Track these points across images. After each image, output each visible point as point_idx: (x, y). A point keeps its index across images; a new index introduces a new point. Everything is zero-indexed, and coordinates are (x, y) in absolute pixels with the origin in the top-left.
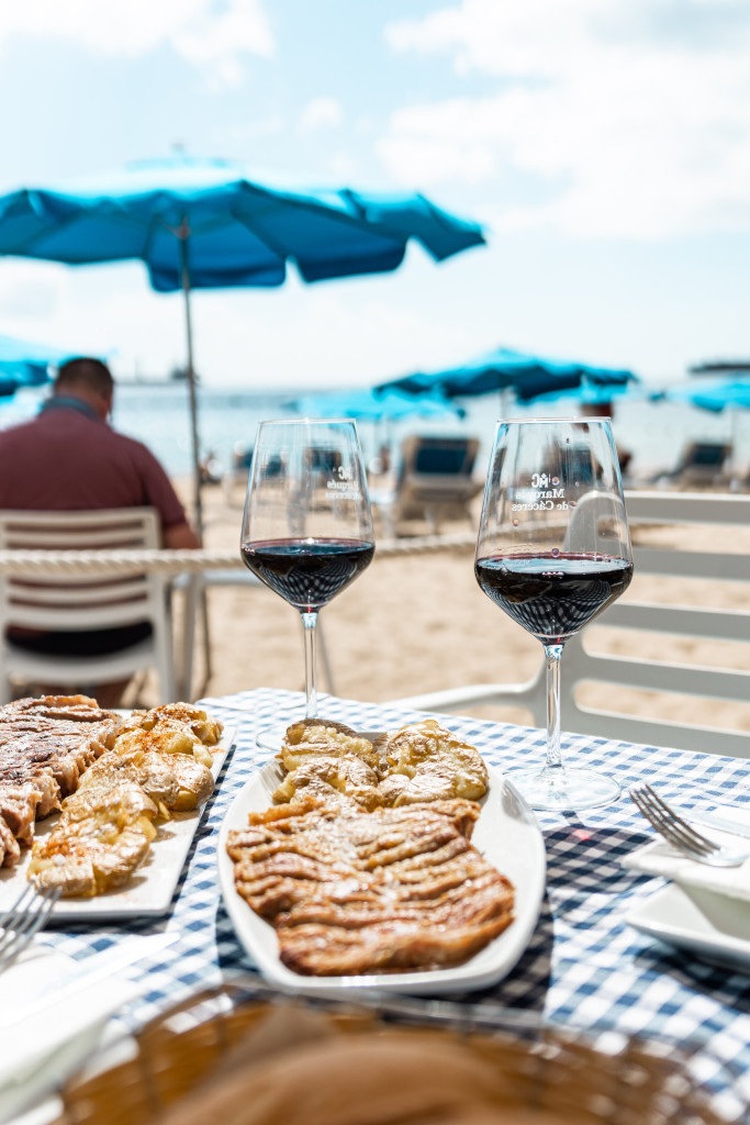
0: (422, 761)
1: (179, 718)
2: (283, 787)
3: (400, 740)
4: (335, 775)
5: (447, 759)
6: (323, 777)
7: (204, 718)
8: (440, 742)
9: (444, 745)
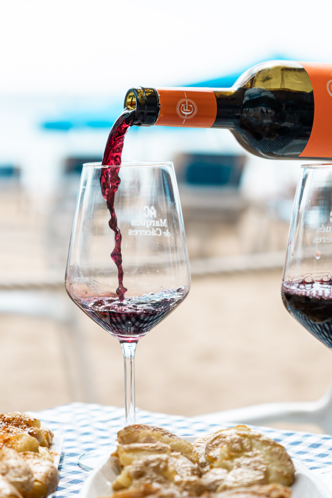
0: (238, 457)
1: (17, 426)
2: (121, 478)
3: (216, 442)
4: (166, 468)
5: (260, 453)
6: (156, 469)
7: (38, 426)
8: (253, 441)
9: (257, 443)
